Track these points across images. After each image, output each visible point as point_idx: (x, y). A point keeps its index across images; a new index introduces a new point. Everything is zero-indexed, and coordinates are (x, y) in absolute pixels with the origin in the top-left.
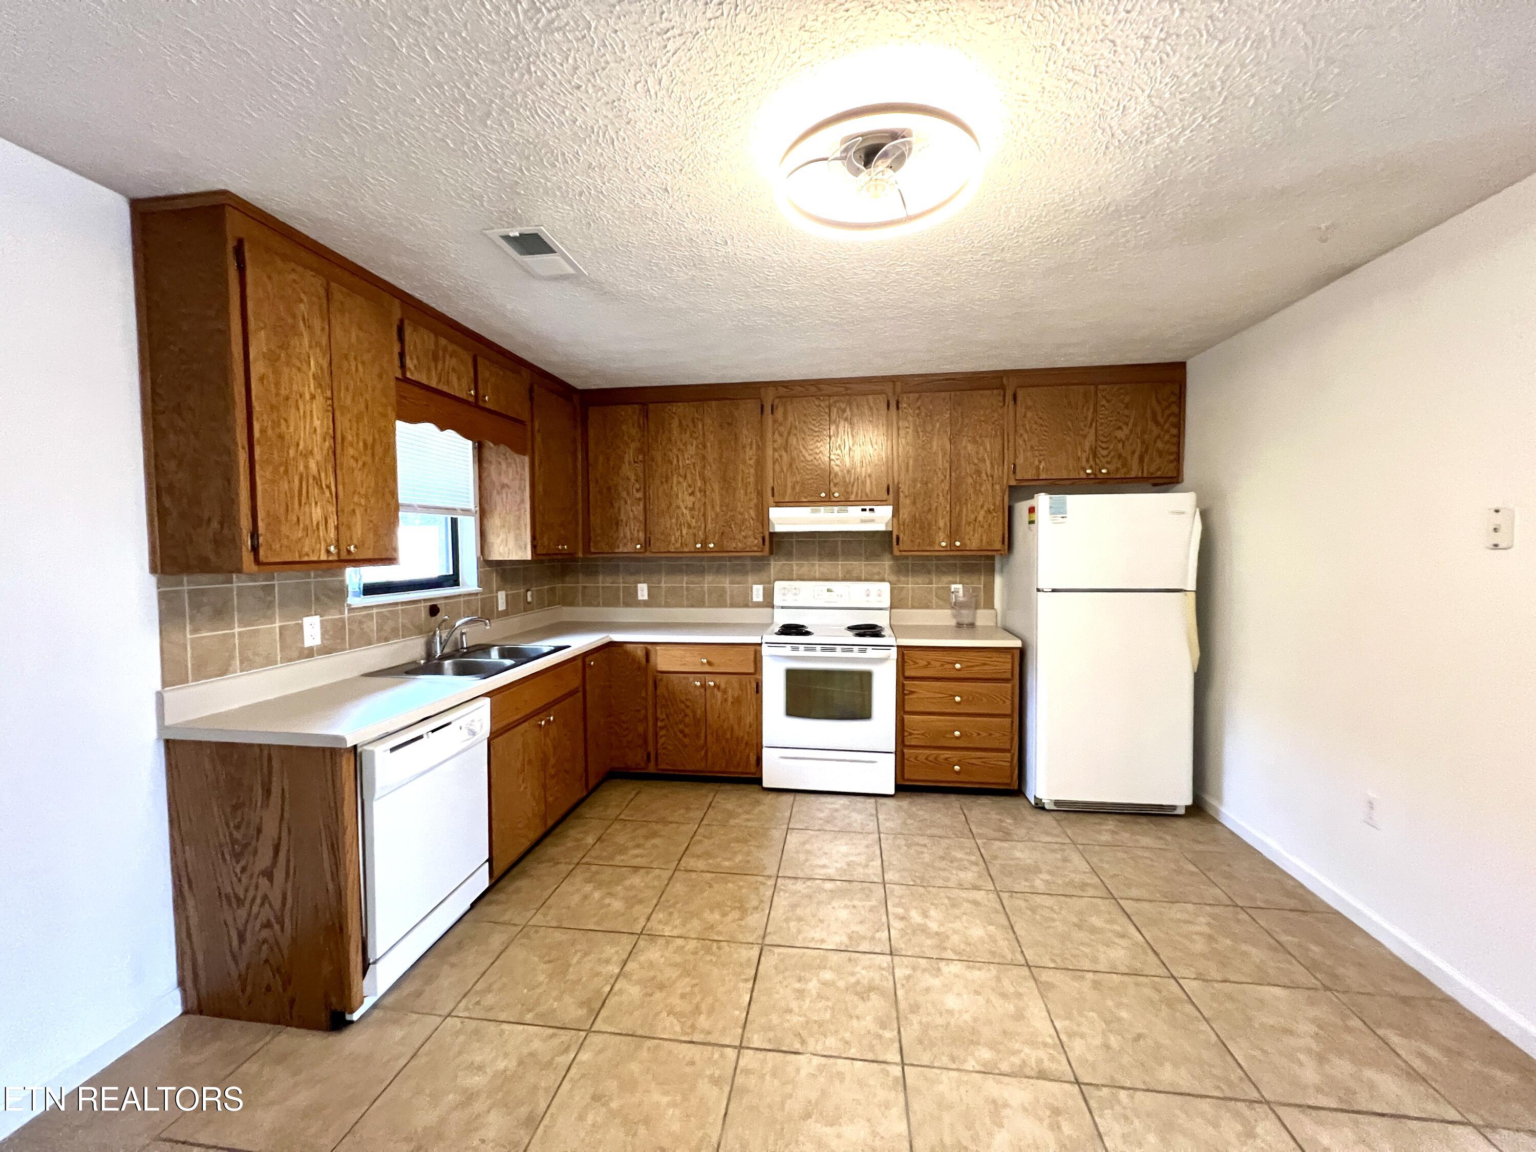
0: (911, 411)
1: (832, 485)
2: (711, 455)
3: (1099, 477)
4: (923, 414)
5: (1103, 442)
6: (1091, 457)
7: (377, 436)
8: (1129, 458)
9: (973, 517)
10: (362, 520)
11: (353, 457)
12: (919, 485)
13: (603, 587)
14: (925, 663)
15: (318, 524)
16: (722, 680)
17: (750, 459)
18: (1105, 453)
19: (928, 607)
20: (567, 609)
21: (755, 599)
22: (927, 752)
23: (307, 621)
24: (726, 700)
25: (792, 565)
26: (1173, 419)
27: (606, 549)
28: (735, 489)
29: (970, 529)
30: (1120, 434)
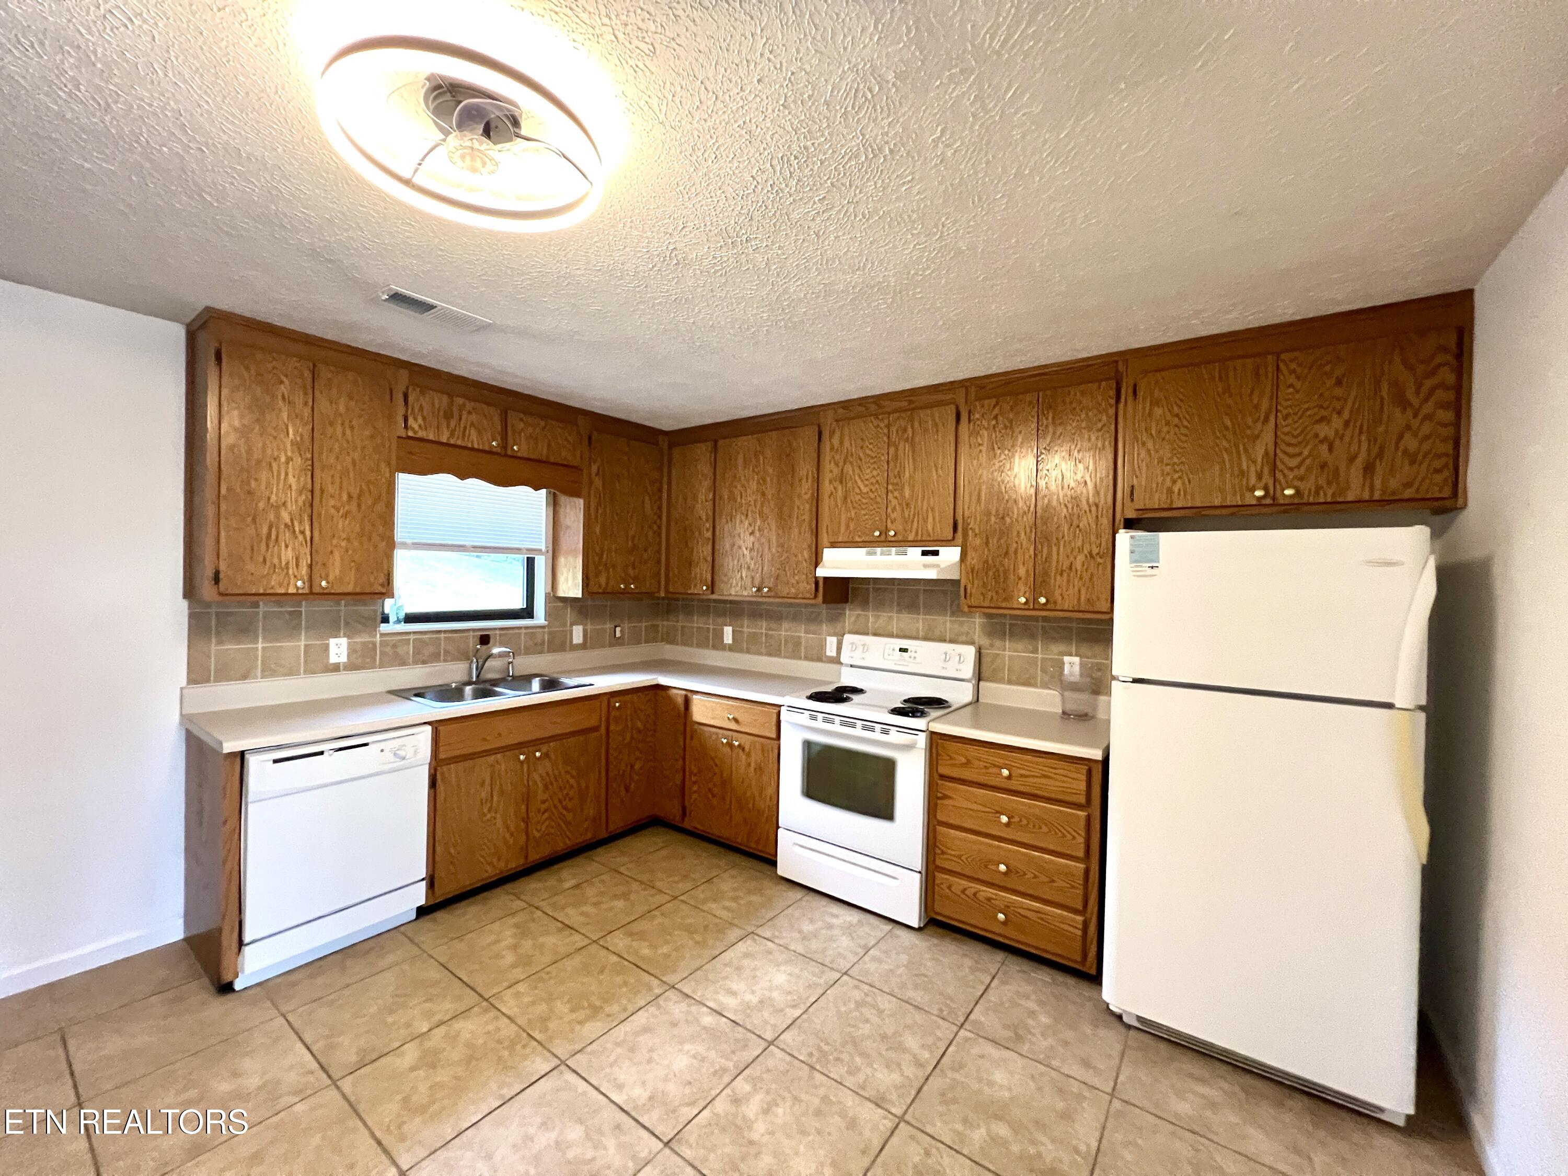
0: (985, 423)
1: (889, 521)
2: (770, 491)
3: (1281, 502)
4: (1001, 426)
5: (1289, 445)
6: (1266, 471)
7: (364, 487)
8: (1343, 467)
9: (1066, 564)
10: (342, 560)
11: (333, 507)
12: (993, 519)
13: (697, 628)
14: (964, 760)
15: (287, 564)
16: (746, 741)
17: (806, 493)
18: (1293, 463)
19: (1028, 683)
20: (668, 647)
21: (828, 653)
22: (964, 883)
23: (333, 642)
24: (749, 765)
25: (867, 616)
26: (1441, 395)
27: (682, 591)
28: (790, 528)
29: (1061, 581)
30: (1324, 431)
